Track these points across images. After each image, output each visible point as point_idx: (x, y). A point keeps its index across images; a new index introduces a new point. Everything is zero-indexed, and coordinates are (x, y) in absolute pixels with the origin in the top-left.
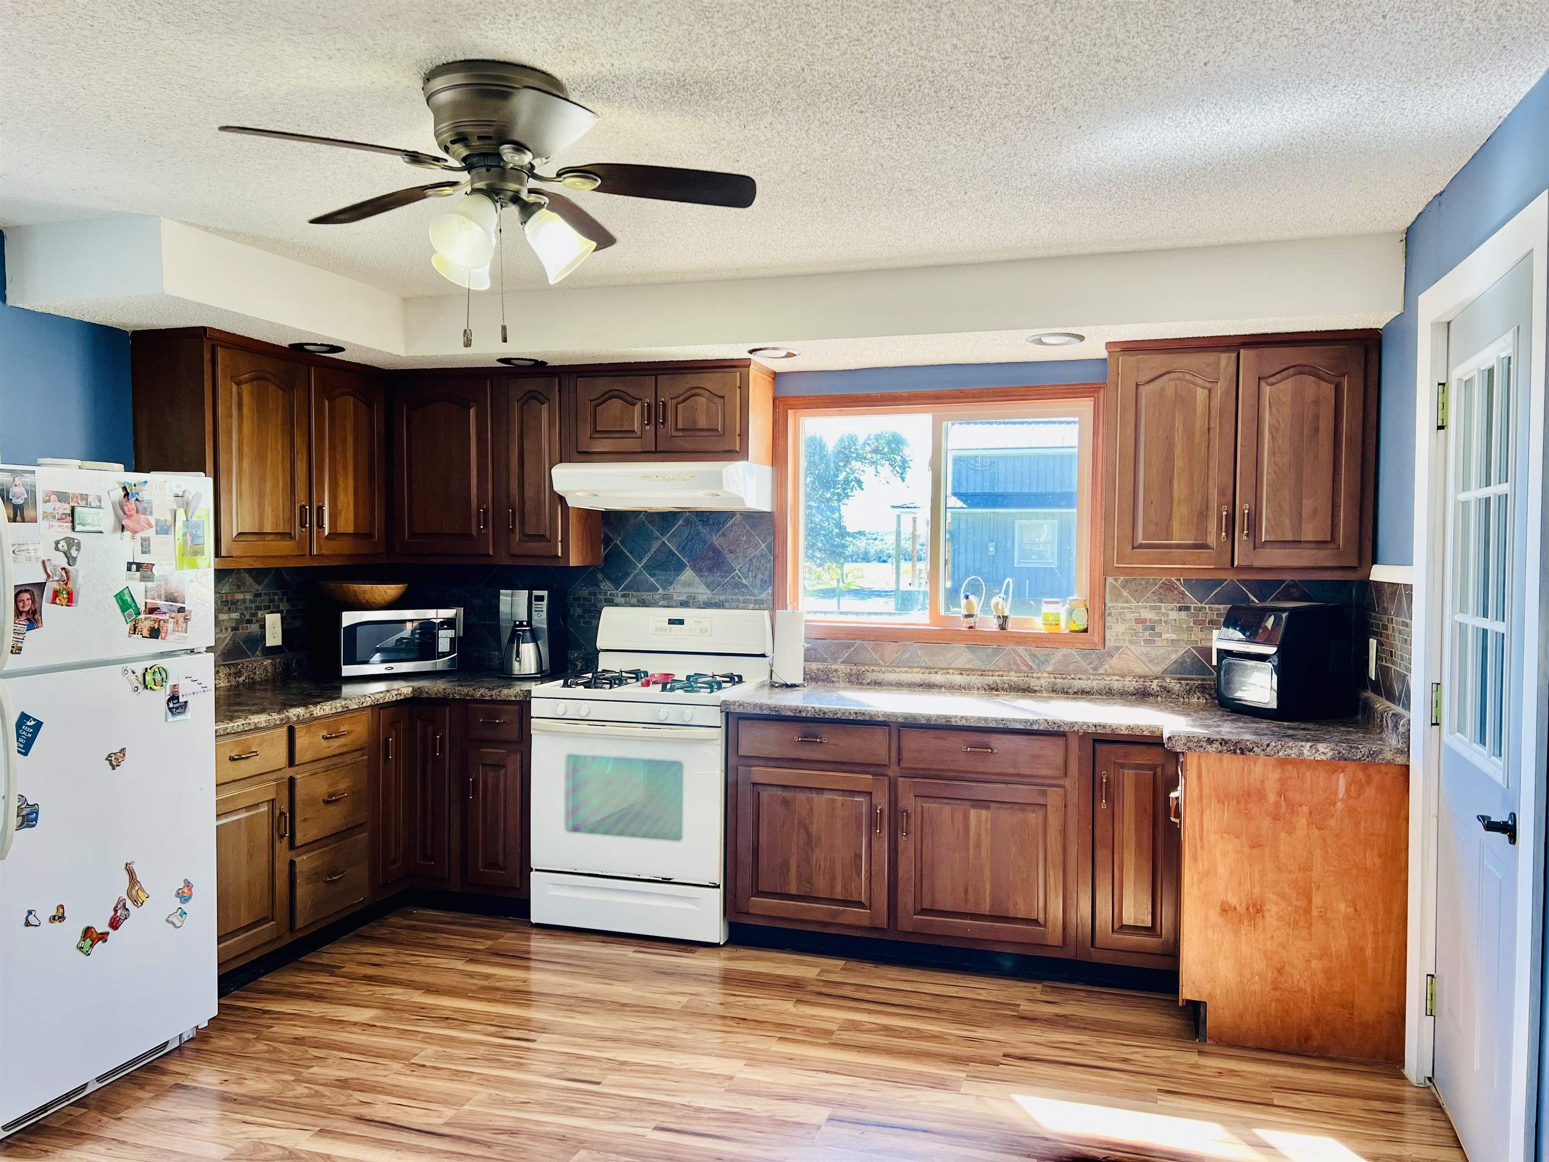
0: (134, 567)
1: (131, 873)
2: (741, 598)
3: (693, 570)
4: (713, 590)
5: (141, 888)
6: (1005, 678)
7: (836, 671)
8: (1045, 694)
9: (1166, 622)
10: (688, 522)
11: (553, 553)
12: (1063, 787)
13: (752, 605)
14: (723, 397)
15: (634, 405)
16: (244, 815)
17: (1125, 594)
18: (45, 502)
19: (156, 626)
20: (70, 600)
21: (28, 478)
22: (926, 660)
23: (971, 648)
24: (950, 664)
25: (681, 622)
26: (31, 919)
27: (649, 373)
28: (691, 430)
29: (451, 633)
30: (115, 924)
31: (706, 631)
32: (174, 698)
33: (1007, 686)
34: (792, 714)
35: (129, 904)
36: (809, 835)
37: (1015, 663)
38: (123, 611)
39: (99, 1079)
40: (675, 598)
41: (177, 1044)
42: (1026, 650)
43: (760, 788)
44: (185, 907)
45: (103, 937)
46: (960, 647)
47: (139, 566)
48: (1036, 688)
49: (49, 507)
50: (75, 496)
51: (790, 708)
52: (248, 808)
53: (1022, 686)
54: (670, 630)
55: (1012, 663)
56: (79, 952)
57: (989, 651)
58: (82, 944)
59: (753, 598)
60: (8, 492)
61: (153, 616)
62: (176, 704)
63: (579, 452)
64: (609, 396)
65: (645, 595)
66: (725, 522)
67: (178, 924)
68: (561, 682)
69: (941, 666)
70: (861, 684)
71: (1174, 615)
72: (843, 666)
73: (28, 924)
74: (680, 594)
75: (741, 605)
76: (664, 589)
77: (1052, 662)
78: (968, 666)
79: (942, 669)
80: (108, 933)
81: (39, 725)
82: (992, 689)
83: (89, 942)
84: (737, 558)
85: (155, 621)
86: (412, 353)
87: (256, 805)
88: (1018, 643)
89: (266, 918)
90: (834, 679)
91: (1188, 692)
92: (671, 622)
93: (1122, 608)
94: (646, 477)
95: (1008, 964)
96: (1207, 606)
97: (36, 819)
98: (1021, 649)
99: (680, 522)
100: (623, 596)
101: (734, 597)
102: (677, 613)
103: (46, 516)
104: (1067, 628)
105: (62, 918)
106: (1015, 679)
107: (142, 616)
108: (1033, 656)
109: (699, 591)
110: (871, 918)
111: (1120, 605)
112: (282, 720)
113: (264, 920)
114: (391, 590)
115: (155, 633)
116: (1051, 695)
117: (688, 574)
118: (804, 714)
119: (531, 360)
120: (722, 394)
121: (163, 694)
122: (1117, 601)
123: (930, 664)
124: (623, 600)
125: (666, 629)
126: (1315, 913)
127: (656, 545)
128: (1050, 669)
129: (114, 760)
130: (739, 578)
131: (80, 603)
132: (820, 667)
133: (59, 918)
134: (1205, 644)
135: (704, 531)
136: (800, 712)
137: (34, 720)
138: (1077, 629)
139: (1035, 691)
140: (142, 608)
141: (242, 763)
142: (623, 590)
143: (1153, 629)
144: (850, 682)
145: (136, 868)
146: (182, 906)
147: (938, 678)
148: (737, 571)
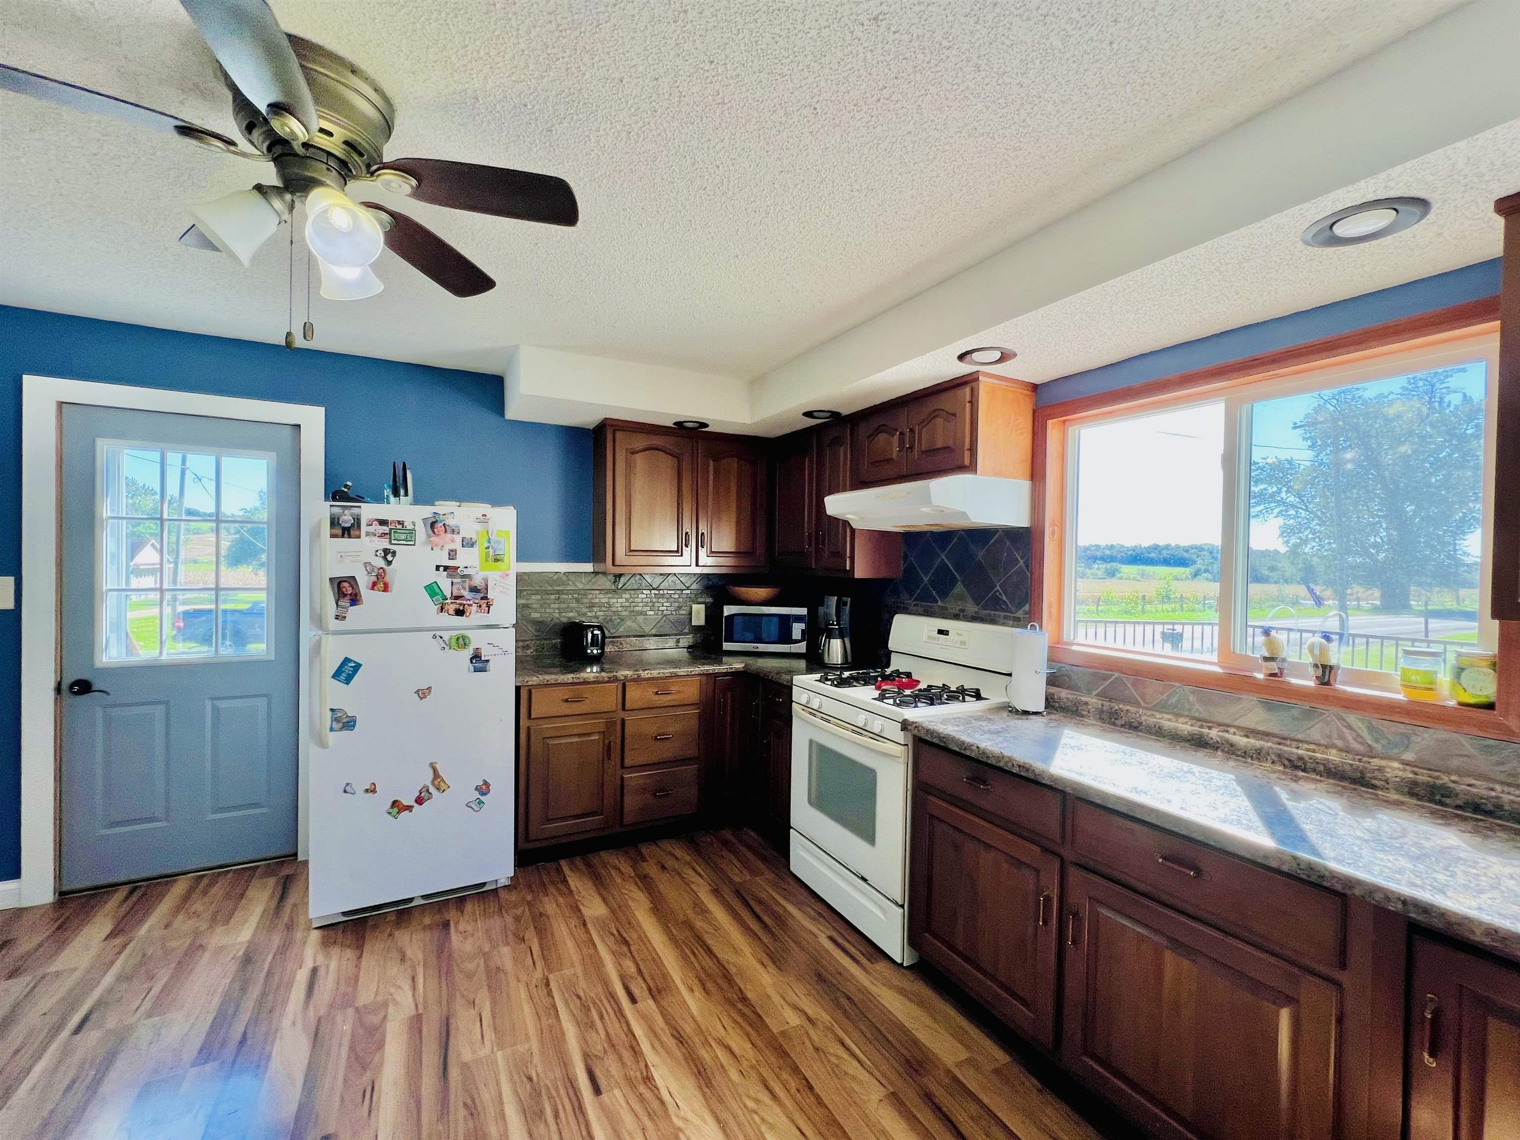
0: (442, 569)
1: (435, 771)
2: (1002, 614)
3: (964, 585)
4: (978, 605)
5: (443, 780)
6: (1320, 755)
7: (1086, 703)
8: (1394, 796)
10: (961, 538)
11: (844, 567)
12: (1338, 985)
13: (1011, 623)
14: (955, 415)
15: (893, 435)
16: (575, 740)
18: (368, 525)
19: (461, 608)
20: (386, 589)
21: (355, 511)
22: (1199, 709)
23: (1269, 706)
24: (1232, 720)
25: (947, 633)
26: (348, 789)
27: (903, 405)
28: (932, 452)
29: (802, 626)
30: (419, 801)
31: (965, 644)
32: (476, 657)
33: (1321, 768)
34: (957, 749)
35: (432, 789)
36: (975, 893)
37: (1341, 737)
38: (432, 597)
39: (424, 897)
40: (949, 610)
41: (494, 887)
42: (1365, 722)
43: (935, 821)
44: (482, 798)
45: (409, 808)
46: (1250, 700)
47: (446, 568)
48: (1377, 783)
49: (371, 529)
50: (393, 522)
52: (580, 735)
53: (1350, 775)
54: (939, 640)
55: (1335, 735)
56: (388, 816)
57: (1295, 712)
58: (391, 811)
59: (1012, 615)
60: (338, 519)
61: (458, 601)
62: (478, 661)
63: (860, 482)
64: (879, 430)
66: (990, 538)
67: (476, 808)
68: (818, 676)
69: (1220, 720)
70: (1114, 724)
72: (1094, 700)
73: (345, 791)
74: (953, 606)
75: (1002, 621)
76: (942, 601)
77: (1414, 746)
78: (1261, 728)
79: (1220, 725)
80: (412, 807)
81: (358, 666)
82: (1297, 767)
83: (396, 810)
84: (998, 574)
85: (461, 604)
86: (755, 420)
87: (589, 734)
88: (1350, 709)
89: (596, 812)
90: (1085, 713)
92: (941, 632)
97: (354, 726)
98: (1352, 718)
99: (955, 540)
100: (914, 606)
101: (997, 613)
102: (944, 624)
103: (368, 534)
104: (1452, 697)
105: (374, 791)
106: (1338, 761)
107: (449, 601)
108: (1376, 732)
109: (966, 605)
112: (610, 678)
113: (594, 814)
114: (761, 593)
115: (460, 613)
116: (1406, 799)
117: (960, 589)
119: (828, 411)
120: (953, 412)
121: (468, 653)
123: (1204, 715)
124: (913, 609)
125: (936, 639)
127: (938, 561)
128: (1409, 756)
129: (423, 694)
130: (1000, 594)
131: (394, 591)
132: (1069, 696)
133: (372, 790)
135: (972, 547)
136: (965, 749)
137: (355, 662)
138: (1472, 701)
139: (1374, 787)
140: (449, 596)
141: (575, 705)
142: (915, 600)
144: (1101, 719)
145: (438, 766)
146: (481, 797)
147: (1213, 735)
148: (998, 588)
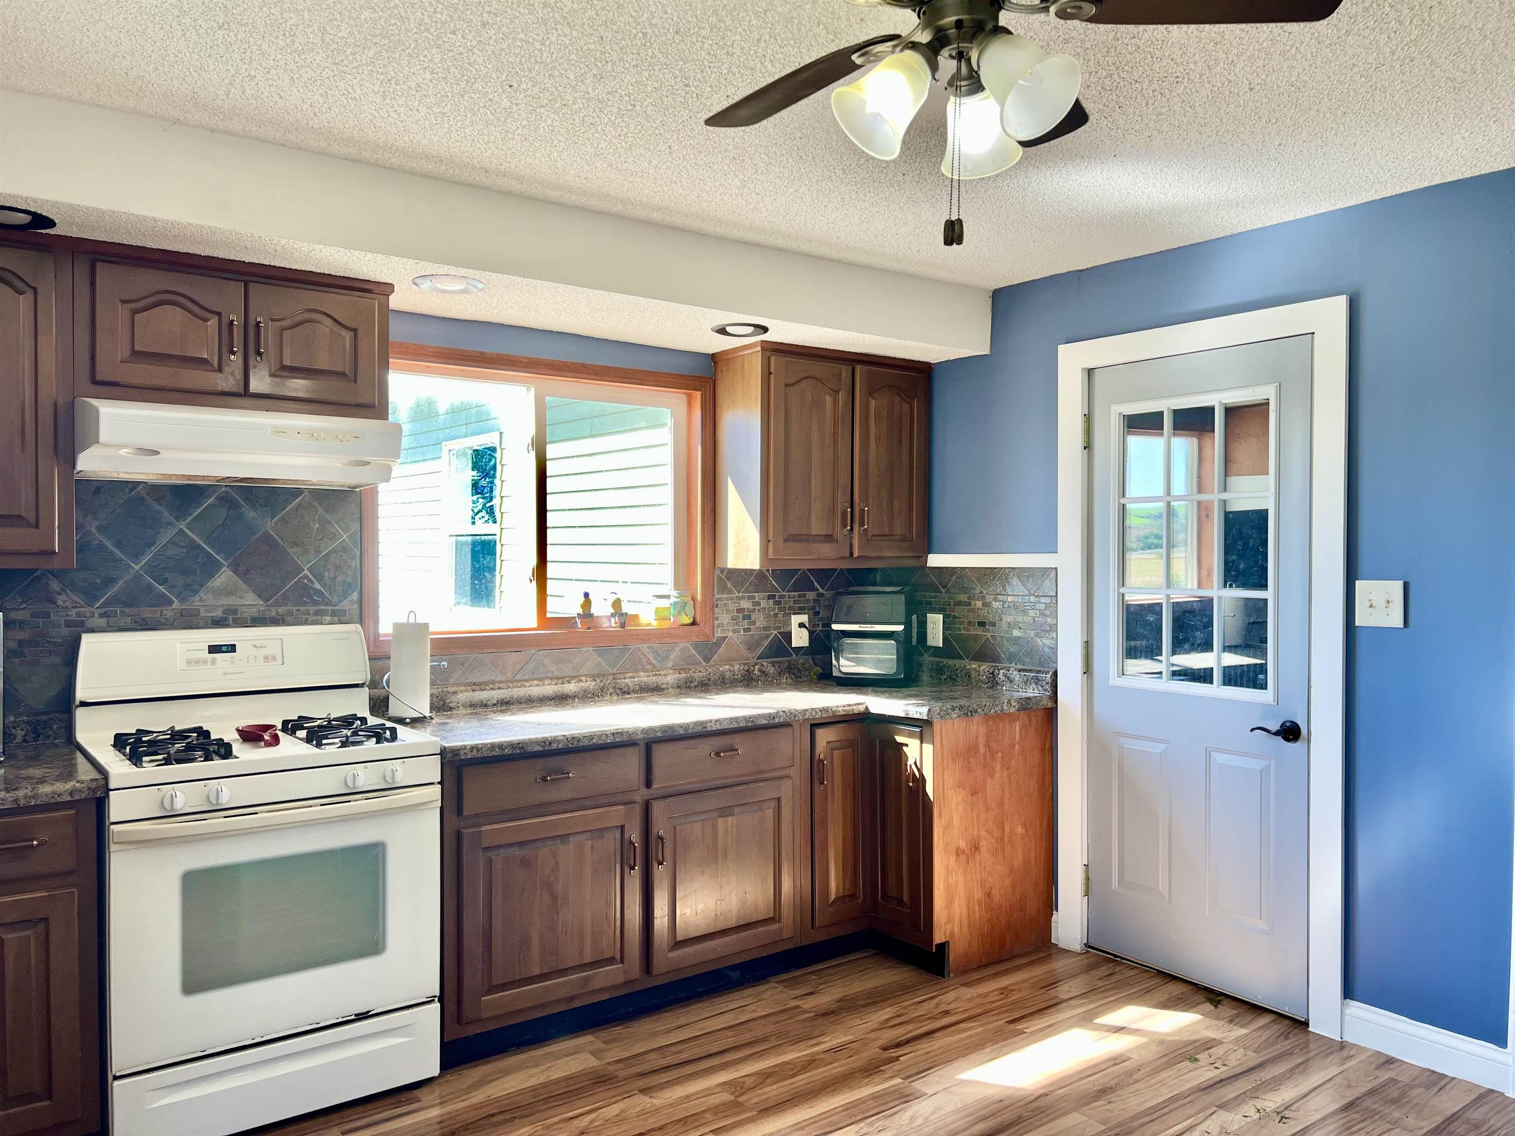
2: (312, 609)
3: (236, 571)
4: (267, 600)
6: (636, 679)
9: (759, 610)
10: (224, 500)
11: (44, 547)
13: (328, 619)
14: (355, 331)
15: (205, 320)
17: (729, 585)
22: (553, 669)
23: (599, 651)
24: (578, 671)
25: (232, 648)
27: (236, 276)
28: (305, 369)
31: (274, 658)
33: (637, 688)
34: (540, 749)
36: (554, 896)
37: (641, 663)
40: (203, 613)
42: (649, 647)
43: (492, 854)
46: (588, 651)
48: (664, 686)
51: (537, 742)
53: (651, 686)
54: (214, 662)
55: (638, 663)
57: (614, 653)
59: (330, 608)
63: (95, 382)
65: (147, 613)
66: (287, 502)
69: (570, 674)
71: (764, 603)
74: (214, 607)
75: (311, 618)
76: (182, 600)
77: (672, 657)
79: (573, 677)
82: (624, 693)
84: (306, 552)
88: (644, 641)
91: (780, 674)
92: (214, 649)
93: (727, 599)
94: (279, 431)
95: (735, 975)
96: (787, 594)
98: (644, 647)
99: (211, 500)
100: (101, 616)
101: (302, 608)
106: (646, 679)
108: (656, 652)
109: (243, 602)
110: (624, 972)
111: (725, 596)
116: (677, 692)
117: (225, 577)
118: (554, 746)
120: (353, 326)
122: (723, 593)
123: (556, 673)
124: (103, 622)
125: (205, 662)
126: (1006, 840)
127: (167, 535)
128: (671, 664)
130: (310, 581)
134: (786, 629)
135: (250, 513)
136: (550, 744)
138: (688, 622)
139: (663, 690)
142: (103, 606)
143: (749, 617)
147: (571, 687)
148: (306, 572)
